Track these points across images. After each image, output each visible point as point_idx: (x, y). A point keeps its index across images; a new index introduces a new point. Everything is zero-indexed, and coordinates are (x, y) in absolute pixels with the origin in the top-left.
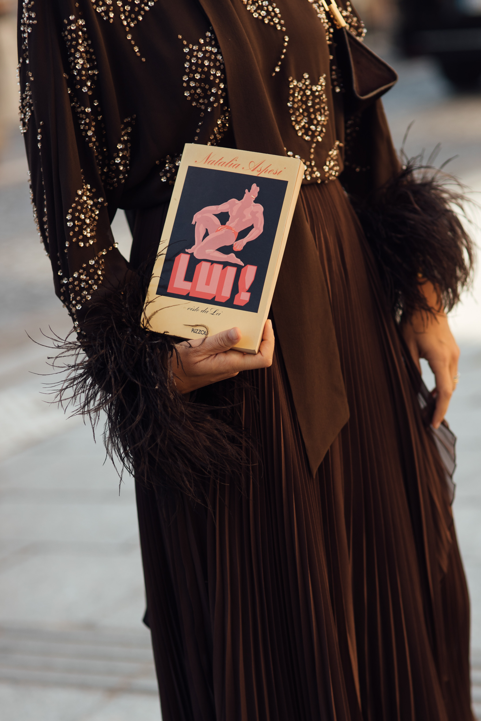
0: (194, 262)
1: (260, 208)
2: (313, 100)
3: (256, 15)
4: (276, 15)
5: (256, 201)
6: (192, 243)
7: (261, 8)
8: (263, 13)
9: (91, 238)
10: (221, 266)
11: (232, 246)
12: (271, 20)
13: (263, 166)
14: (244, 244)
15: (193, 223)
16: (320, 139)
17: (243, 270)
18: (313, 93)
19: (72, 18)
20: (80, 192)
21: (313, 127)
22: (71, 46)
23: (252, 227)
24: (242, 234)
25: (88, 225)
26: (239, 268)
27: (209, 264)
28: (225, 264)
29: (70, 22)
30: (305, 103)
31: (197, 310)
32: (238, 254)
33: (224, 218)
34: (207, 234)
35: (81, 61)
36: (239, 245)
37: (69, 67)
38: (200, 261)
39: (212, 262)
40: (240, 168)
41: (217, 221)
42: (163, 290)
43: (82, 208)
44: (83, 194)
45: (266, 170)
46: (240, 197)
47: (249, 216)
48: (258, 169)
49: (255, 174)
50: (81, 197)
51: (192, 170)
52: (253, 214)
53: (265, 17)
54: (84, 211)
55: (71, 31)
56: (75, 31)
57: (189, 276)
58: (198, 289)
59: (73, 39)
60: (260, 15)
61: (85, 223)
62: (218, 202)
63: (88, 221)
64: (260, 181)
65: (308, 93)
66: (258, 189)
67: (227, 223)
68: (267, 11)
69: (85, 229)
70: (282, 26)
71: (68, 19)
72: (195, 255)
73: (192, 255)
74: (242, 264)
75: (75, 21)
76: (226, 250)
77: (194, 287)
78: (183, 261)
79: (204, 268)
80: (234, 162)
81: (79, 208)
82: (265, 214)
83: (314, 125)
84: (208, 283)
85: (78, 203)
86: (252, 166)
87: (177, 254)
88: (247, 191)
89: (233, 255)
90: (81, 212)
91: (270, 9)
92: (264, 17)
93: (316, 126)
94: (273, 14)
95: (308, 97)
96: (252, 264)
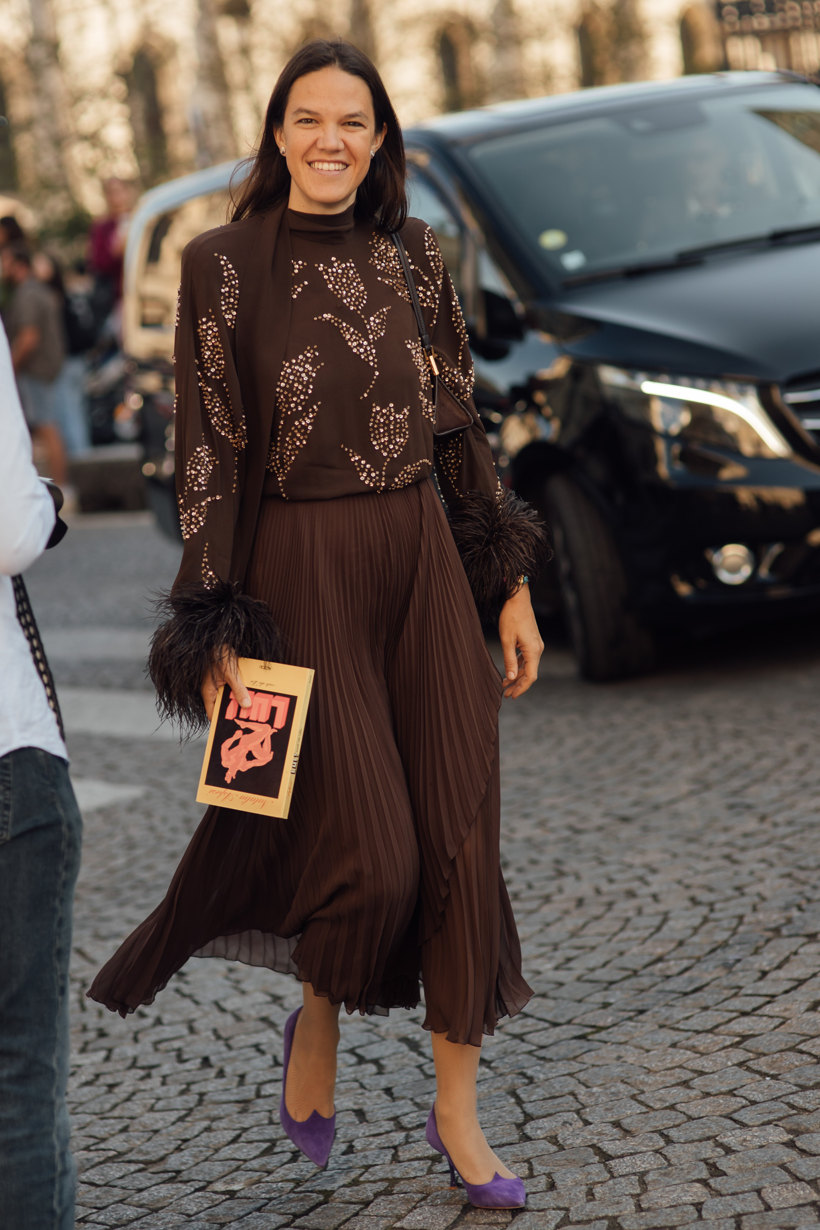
0: (271, 721)
1: (224, 764)
2: (395, 425)
3: (355, 350)
4: (372, 354)
5: (227, 769)
6: (273, 736)
7: (360, 345)
8: (362, 350)
9: (204, 485)
10: (250, 719)
11: (244, 734)
12: (367, 357)
13: (223, 796)
14: (234, 736)
15: (272, 753)
16: (395, 456)
17: (235, 716)
18: (395, 419)
19: (204, 320)
20: (198, 449)
21: (391, 447)
22: (202, 341)
23: (230, 749)
24: (236, 743)
25: (203, 475)
26: (238, 717)
27: (259, 720)
28: (247, 720)
29: (203, 323)
30: (388, 425)
31: (267, 685)
32: (238, 728)
33: (250, 756)
34: (262, 743)
35: (208, 353)
36: (238, 734)
37: (199, 355)
38: (267, 722)
39: (257, 722)
40: (239, 796)
41: (255, 754)
42: (293, 700)
43: (199, 461)
44: (201, 451)
45: (221, 793)
46: (239, 773)
47: (232, 757)
48: (226, 795)
49: (229, 791)
50: (199, 453)
51: (275, 795)
52: (229, 760)
53: (363, 353)
54: (201, 463)
55: (203, 330)
56: (206, 330)
57: (274, 710)
58: (267, 700)
59: (204, 336)
60: (358, 350)
61: (201, 473)
62: (254, 769)
63: (203, 472)
64: (224, 785)
65: (392, 418)
66: (226, 779)
67: (247, 752)
68: (366, 350)
69: (200, 477)
70: (375, 363)
71: (202, 321)
72: (270, 727)
73: (272, 727)
74: (236, 720)
75: (206, 323)
76: (247, 731)
77: (270, 702)
78: (279, 723)
79: (264, 717)
80: (244, 800)
81: (196, 460)
82: (220, 760)
83: (392, 444)
84: (260, 705)
85: (196, 457)
86: (230, 798)
87: (283, 728)
88: (234, 778)
89: (243, 727)
90: (197, 464)
91: (369, 348)
92: (361, 353)
93: (394, 445)
94: (369, 353)
95: (390, 421)
96: (228, 721)
